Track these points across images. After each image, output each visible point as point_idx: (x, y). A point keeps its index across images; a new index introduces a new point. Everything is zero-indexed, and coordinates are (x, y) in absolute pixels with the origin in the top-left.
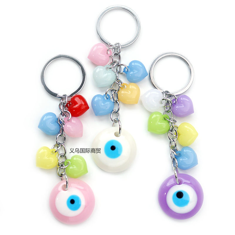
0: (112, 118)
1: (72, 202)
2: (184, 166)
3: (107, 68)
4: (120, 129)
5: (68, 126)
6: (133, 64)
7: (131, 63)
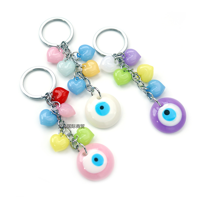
0: (88, 90)
1: (96, 160)
2: (157, 94)
3: (65, 61)
4: (99, 93)
5: (62, 110)
6: (81, 49)
7: (79, 49)
